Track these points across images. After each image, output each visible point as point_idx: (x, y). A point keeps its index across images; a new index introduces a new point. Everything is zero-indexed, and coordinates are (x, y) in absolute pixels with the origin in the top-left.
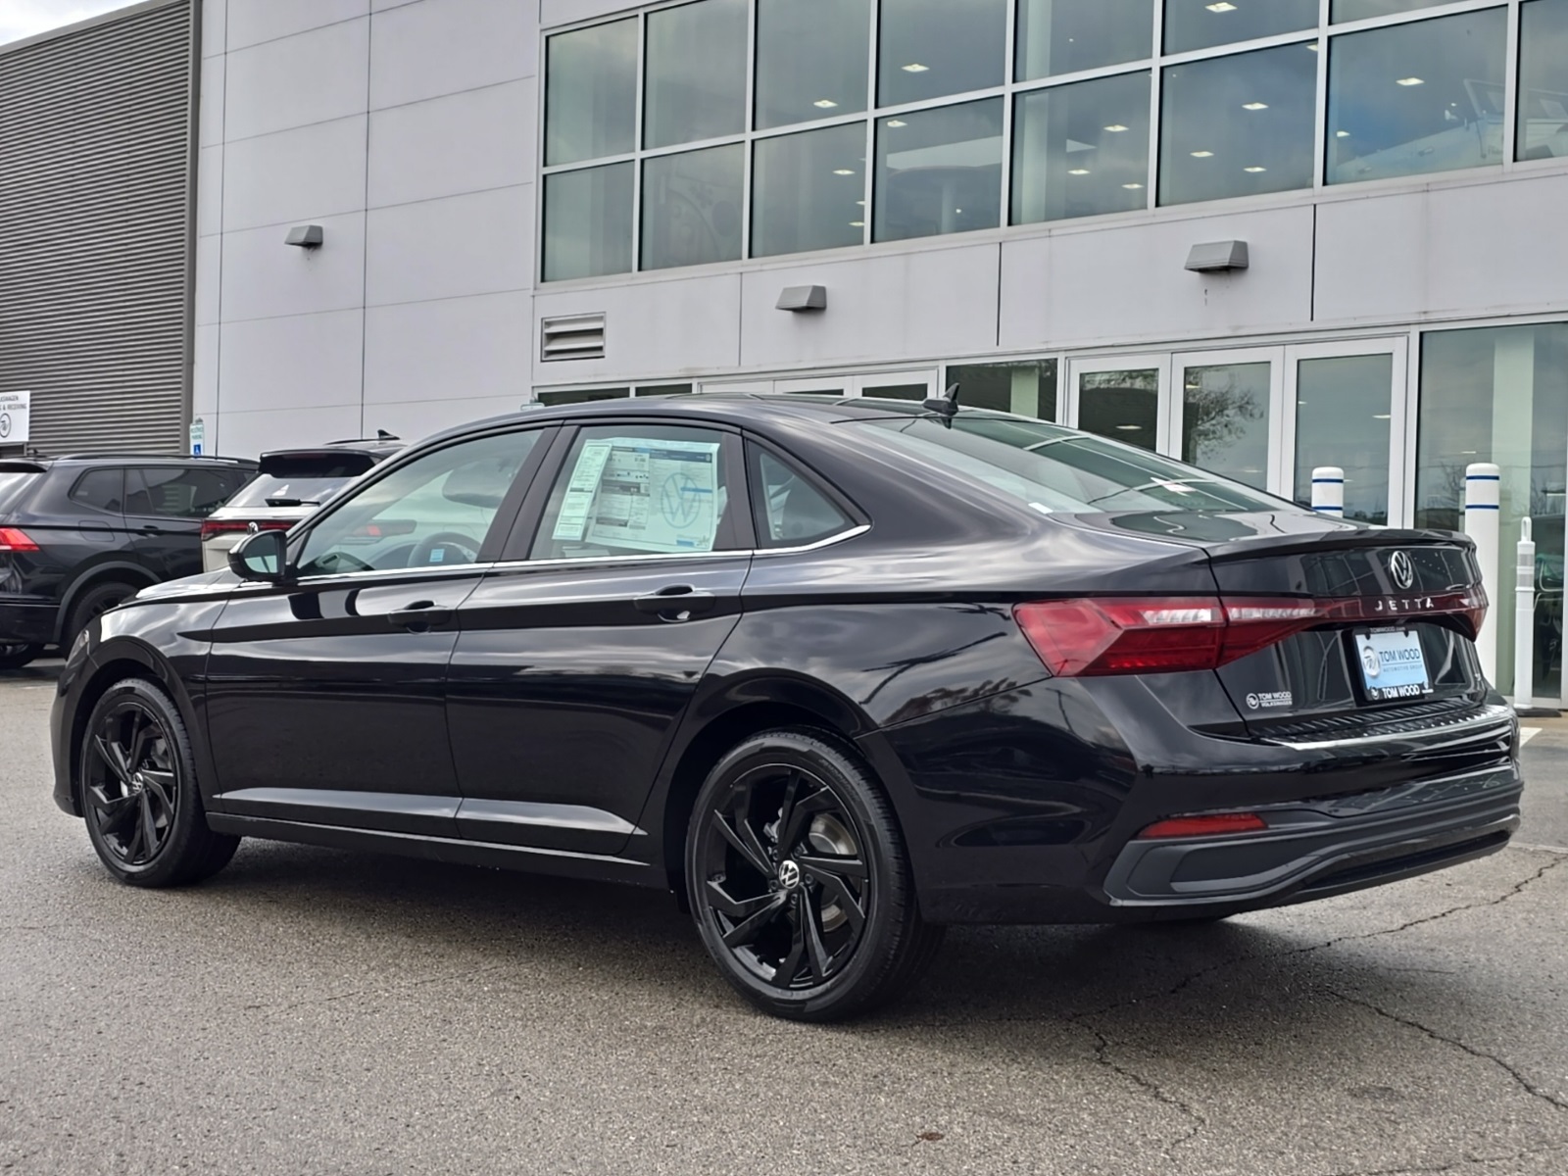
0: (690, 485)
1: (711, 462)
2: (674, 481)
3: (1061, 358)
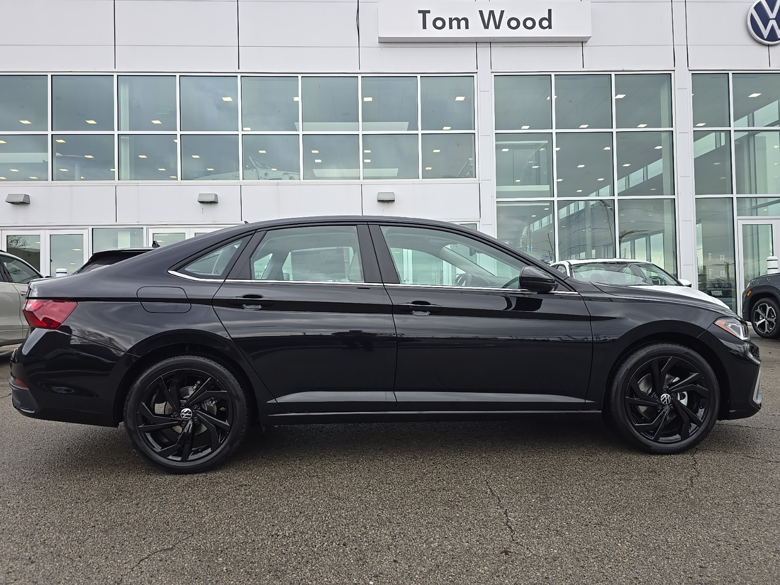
3: (145, 227)
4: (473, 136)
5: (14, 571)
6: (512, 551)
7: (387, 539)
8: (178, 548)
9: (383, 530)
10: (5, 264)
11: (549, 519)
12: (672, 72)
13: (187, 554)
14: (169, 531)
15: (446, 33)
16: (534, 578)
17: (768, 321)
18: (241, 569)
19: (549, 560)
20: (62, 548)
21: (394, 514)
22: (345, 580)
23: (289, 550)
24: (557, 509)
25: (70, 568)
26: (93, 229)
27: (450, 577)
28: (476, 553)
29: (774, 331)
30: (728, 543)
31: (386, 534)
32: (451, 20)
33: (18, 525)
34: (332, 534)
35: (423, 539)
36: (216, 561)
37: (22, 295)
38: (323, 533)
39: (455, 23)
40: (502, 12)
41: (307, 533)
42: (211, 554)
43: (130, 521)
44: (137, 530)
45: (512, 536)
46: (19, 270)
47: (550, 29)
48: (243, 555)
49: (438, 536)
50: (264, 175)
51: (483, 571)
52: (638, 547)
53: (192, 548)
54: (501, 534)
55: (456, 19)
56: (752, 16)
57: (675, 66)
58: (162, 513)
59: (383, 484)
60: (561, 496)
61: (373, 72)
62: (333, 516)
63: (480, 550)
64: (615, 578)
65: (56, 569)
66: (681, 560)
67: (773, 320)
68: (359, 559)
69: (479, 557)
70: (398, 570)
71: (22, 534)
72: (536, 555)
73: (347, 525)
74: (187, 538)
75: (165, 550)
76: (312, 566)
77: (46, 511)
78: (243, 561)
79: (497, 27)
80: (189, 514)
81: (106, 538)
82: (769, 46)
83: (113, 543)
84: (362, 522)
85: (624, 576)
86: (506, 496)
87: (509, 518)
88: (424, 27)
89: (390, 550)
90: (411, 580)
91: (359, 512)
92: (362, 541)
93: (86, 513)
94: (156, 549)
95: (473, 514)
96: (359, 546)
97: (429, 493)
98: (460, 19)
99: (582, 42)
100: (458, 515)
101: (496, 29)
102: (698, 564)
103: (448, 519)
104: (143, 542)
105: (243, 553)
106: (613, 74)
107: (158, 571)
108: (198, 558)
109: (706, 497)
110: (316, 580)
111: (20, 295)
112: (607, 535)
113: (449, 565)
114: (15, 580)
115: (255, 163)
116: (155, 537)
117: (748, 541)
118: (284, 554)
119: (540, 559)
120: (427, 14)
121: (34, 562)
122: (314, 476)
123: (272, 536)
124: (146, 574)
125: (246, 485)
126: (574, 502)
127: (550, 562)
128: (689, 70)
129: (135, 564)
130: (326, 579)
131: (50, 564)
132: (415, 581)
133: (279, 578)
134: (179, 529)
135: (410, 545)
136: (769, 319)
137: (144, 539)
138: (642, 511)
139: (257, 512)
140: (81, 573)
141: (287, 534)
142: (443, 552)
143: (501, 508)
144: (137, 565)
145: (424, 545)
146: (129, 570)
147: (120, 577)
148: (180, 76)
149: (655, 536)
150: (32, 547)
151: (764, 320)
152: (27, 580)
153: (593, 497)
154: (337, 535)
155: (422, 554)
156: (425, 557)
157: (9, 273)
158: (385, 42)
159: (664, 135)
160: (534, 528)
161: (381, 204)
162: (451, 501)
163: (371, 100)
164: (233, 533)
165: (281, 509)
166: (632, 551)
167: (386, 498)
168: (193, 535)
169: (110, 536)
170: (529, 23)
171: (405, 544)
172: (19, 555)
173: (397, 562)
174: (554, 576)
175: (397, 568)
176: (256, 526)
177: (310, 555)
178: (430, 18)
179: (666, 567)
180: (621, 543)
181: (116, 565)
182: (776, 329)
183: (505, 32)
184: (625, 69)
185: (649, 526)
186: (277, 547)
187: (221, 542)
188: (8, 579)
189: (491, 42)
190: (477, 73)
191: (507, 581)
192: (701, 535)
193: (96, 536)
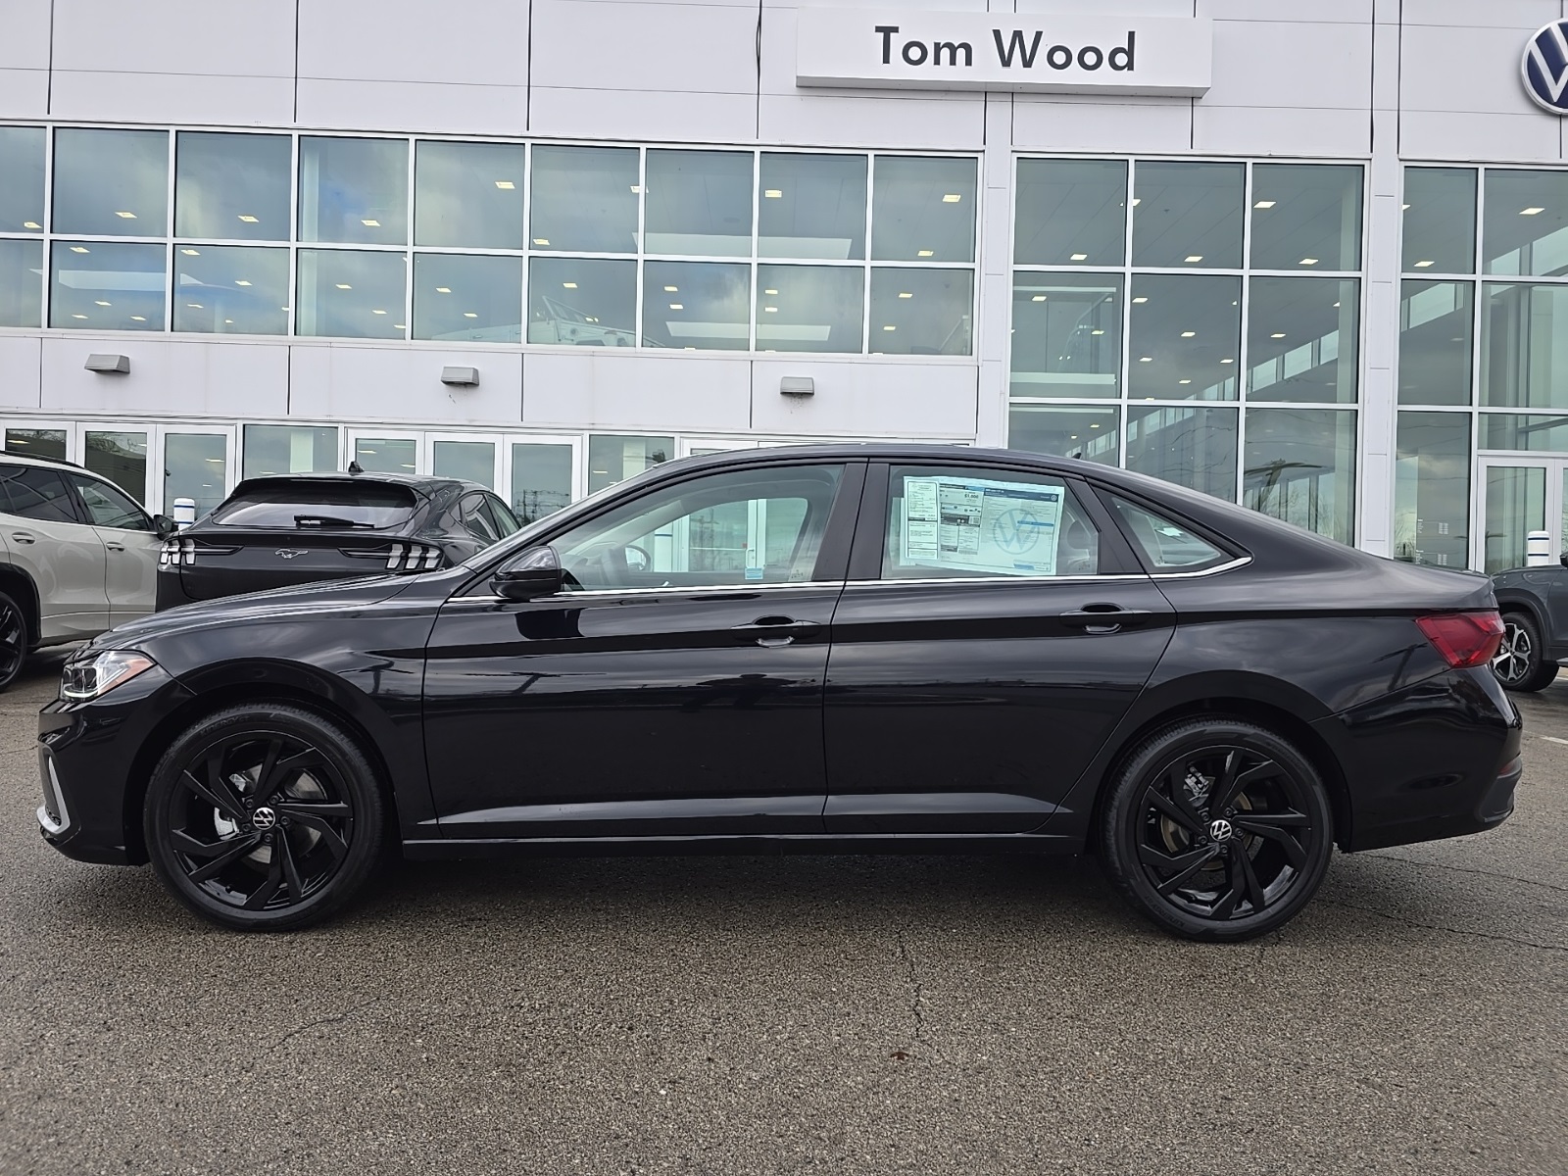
0: (1030, 519)
1: (1057, 501)
2: (1011, 515)
3: (341, 427)
4: (971, 274)
5: (78, 1042)
6: (911, 1053)
7: (704, 1023)
8: (351, 1018)
9: (700, 1008)
10: (81, 489)
11: (990, 1005)
12: (1367, 163)
13: (364, 1029)
14: (339, 989)
15: (926, 72)
16: (935, 1099)
17: (1515, 657)
18: (452, 1058)
19: (970, 1072)
20: (159, 1008)
21: (725, 982)
22: (621, 1086)
23: (536, 1032)
24: (1009, 989)
25: (170, 1041)
26: (244, 425)
27: (796, 1090)
28: (848, 1054)
29: (1526, 677)
30: (1287, 1062)
31: (703, 1015)
32: (938, 47)
33: (87, 966)
34: (612, 1010)
35: (765, 1026)
36: (412, 1044)
37: (110, 549)
38: (599, 1007)
39: (945, 53)
40: (1039, 35)
41: (572, 1006)
42: (405, 1032)
43: (277, 970)
44: (285, 986)
45: (917, 1029)
46: (106, 501)
47: (1130, 72)
48: (458, 1035)
49: (791, 1023)
50: (569, 333)
51: (853, 1084)
52: (1128, 1060)
53: (374, 1021)
54: (899, 1025)
55: (949, 45)
56: (1531, 58)
57: (1372, 151)
58: (331, 960)
59: (716, 930)
60: (1022, 966)
61: (784, 143)
62: (621, 980)
63: (856, 1049)
64: (1072, 1108)
65: (148, 1042)
66: (1195, 1085)
67: (1524, 656)
68: (650, 1053)
69: (852, 1060)
70: (712, 1074)
71: (93, 983)
72: (950, 1063)
73: (641, 996)
74: (368, 1004)
75: (329, 1021)
76: (570, 1060)
77: (136, 946)
78: (456, 1045)
79: (1027, 63)
80: (377, 964)
81: (234, 996)
82: (1561, 116)
83: (244, 1004)
84: (668, 992)
85: (1089, 1104)
86: (926, 961)
87: (921, 999)
88: (886, 60)
89: (704, 1041)
90: (730, 1091)
91: (665, 975)
92: (661, 1025)
93: (203, 952)
94: (315, 1019)
95: (860, 989)
96: (655, 1031)
97: (794, 949)
98: (956, 45)
99: (1192, 97)
100: (834, 989)
101: (1025, 66)
102: (1221, 1092)
103: (816, 996)
104: (295, 1006)
105: (459, 1032)
106: (1250, 162)
107: (314, 1054)
108: (383, 1037)
109: (1277, 981)
110: (572, 1082)
111: (107, 549)
112: (1080, 1037)
113: (799, 1071)
114: (80, 1056)
115: (554, 310)
116: (314, 998)
117: (1321, 1060)
118: (527, 1038)
119: (954, 1069)
120: (892, 34)
121: (112, 1029)
122: (599, 910)
123: (512, 1007)
124: (294, 1057)
125: (480, 919)
126: (1041, 977)
127: (970, 1076)
128: (1401, 160)
129: (277, 1041)
130: (589, 1083)
131: (138, 1033)
132: (735, 1093)
133: (512, 1076)
134: (357, 987)
135: (740, 1035)
136: (1518, 654)
137: (297, 1000)
138: (1155, 1000)
139: (491, 967)
140: (187, 1050)
141: (537, 1006)
142: (794, 1050)
143: (912, 980)
144: (280, 1043)
145: (765, 1036)
146: (267, 1051)
147: (251, 1060)
148: (416, 140)
149: (1164, 1042)
150: (109, 1004)
151: (1509, 654)
152: (99, 1058)
153: (1077, 971)
154: (621, 1012)
155: (758, 1050)
156: (761, 1056)
157: (86, 505)
158: (809, 86)
159: (1343, 286)
160: (959, 1019)
161: (788, 400)
162: (829, 965)
163: (780, 196)
164: (446, 999)
165: (534, 963)
166: (1115, 1065)
167: (717, 954)
168: (378, 999)
169: (241, 992)
170: (1090, 57)
171: (732, 1033)
172: (87, 1016)
173: (713, 1060)
174: (971, 1097)
175: (710, 1069)
176: (486, 989)
177: (569, 1042)
178: (897, 42)
179: (1163, 1095)
180: (1101, 1051)
181: (245, 1041)
182: (1528, 673)
183: (1040, 73)
184: (1274, 154)
185: (1160, 1024)
186: (518, 1026)
187: (423, 1013)
188: (68, 1054)
189: (1013, 93)
190: (983, 151)
191: (888, 1102)
192: (1244, 1046)
193: (216, 991)
